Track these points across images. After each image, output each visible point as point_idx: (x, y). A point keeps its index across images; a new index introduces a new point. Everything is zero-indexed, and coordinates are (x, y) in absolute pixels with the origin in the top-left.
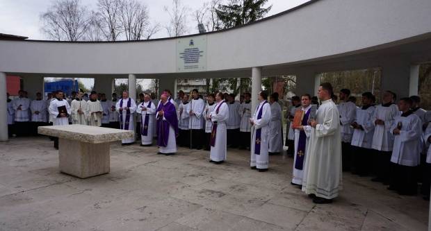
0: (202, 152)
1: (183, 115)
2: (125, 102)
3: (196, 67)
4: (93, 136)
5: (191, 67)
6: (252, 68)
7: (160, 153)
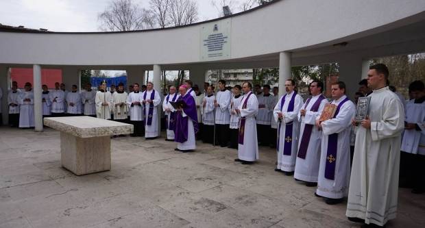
0: (226, 150)
1: (206, 109)
2: (149, 94)
3: (221, 55)
4: (81, 130)
5: (215, 55)
6: (279, 53)
7: (177, 150)
